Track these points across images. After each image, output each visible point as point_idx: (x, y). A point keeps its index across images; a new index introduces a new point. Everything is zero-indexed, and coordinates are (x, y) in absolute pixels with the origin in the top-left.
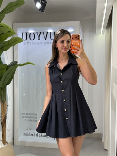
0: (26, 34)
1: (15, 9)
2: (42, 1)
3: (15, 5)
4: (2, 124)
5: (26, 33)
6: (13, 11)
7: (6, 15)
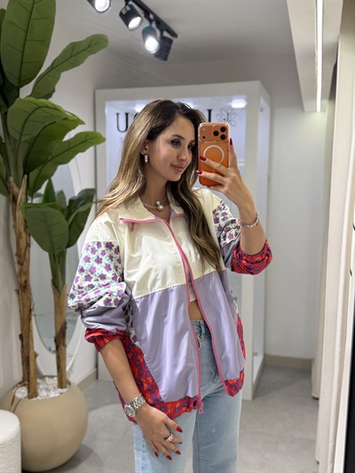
0: (124, 116)
1: (85, 58)
2: (162, 34)
3: (85, 50)
4: (55, 341)
5: (127, 114)
6: (81, 65)
7: (64, 75)
